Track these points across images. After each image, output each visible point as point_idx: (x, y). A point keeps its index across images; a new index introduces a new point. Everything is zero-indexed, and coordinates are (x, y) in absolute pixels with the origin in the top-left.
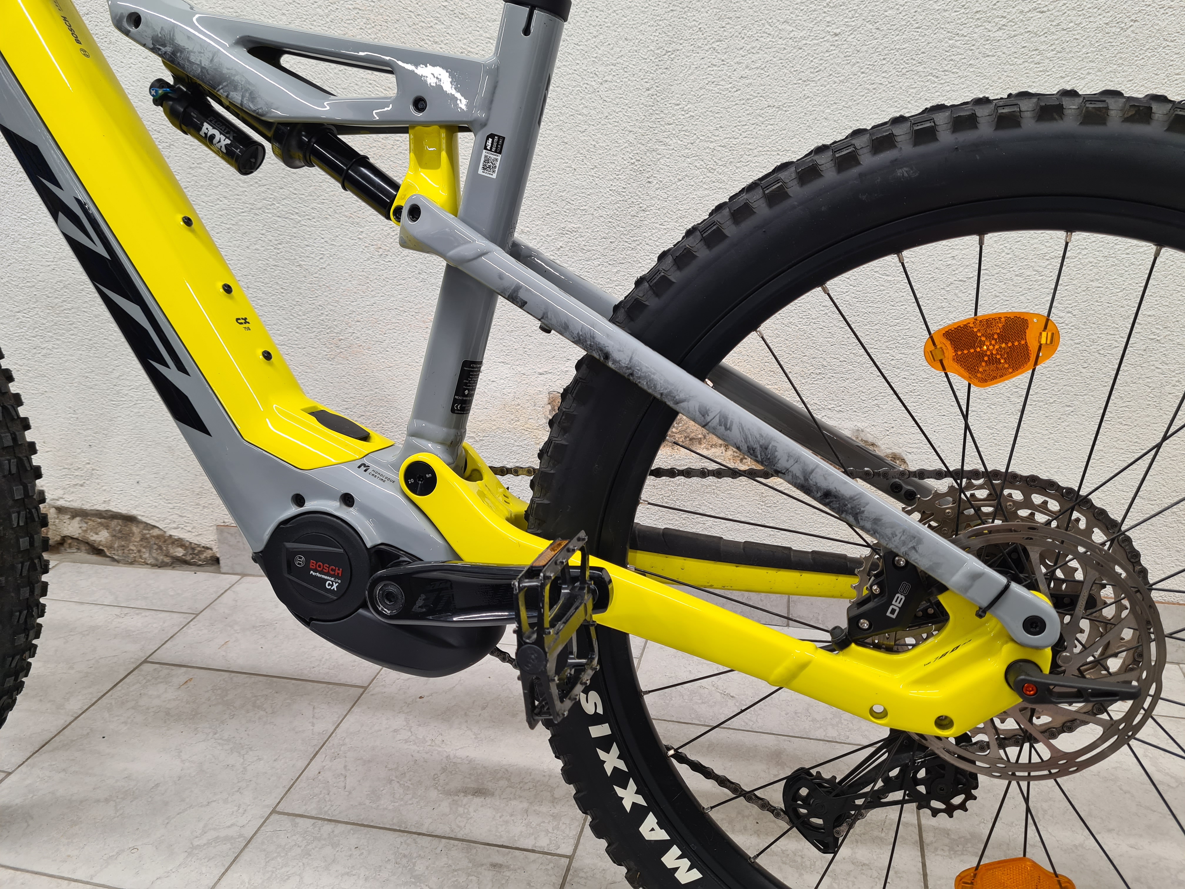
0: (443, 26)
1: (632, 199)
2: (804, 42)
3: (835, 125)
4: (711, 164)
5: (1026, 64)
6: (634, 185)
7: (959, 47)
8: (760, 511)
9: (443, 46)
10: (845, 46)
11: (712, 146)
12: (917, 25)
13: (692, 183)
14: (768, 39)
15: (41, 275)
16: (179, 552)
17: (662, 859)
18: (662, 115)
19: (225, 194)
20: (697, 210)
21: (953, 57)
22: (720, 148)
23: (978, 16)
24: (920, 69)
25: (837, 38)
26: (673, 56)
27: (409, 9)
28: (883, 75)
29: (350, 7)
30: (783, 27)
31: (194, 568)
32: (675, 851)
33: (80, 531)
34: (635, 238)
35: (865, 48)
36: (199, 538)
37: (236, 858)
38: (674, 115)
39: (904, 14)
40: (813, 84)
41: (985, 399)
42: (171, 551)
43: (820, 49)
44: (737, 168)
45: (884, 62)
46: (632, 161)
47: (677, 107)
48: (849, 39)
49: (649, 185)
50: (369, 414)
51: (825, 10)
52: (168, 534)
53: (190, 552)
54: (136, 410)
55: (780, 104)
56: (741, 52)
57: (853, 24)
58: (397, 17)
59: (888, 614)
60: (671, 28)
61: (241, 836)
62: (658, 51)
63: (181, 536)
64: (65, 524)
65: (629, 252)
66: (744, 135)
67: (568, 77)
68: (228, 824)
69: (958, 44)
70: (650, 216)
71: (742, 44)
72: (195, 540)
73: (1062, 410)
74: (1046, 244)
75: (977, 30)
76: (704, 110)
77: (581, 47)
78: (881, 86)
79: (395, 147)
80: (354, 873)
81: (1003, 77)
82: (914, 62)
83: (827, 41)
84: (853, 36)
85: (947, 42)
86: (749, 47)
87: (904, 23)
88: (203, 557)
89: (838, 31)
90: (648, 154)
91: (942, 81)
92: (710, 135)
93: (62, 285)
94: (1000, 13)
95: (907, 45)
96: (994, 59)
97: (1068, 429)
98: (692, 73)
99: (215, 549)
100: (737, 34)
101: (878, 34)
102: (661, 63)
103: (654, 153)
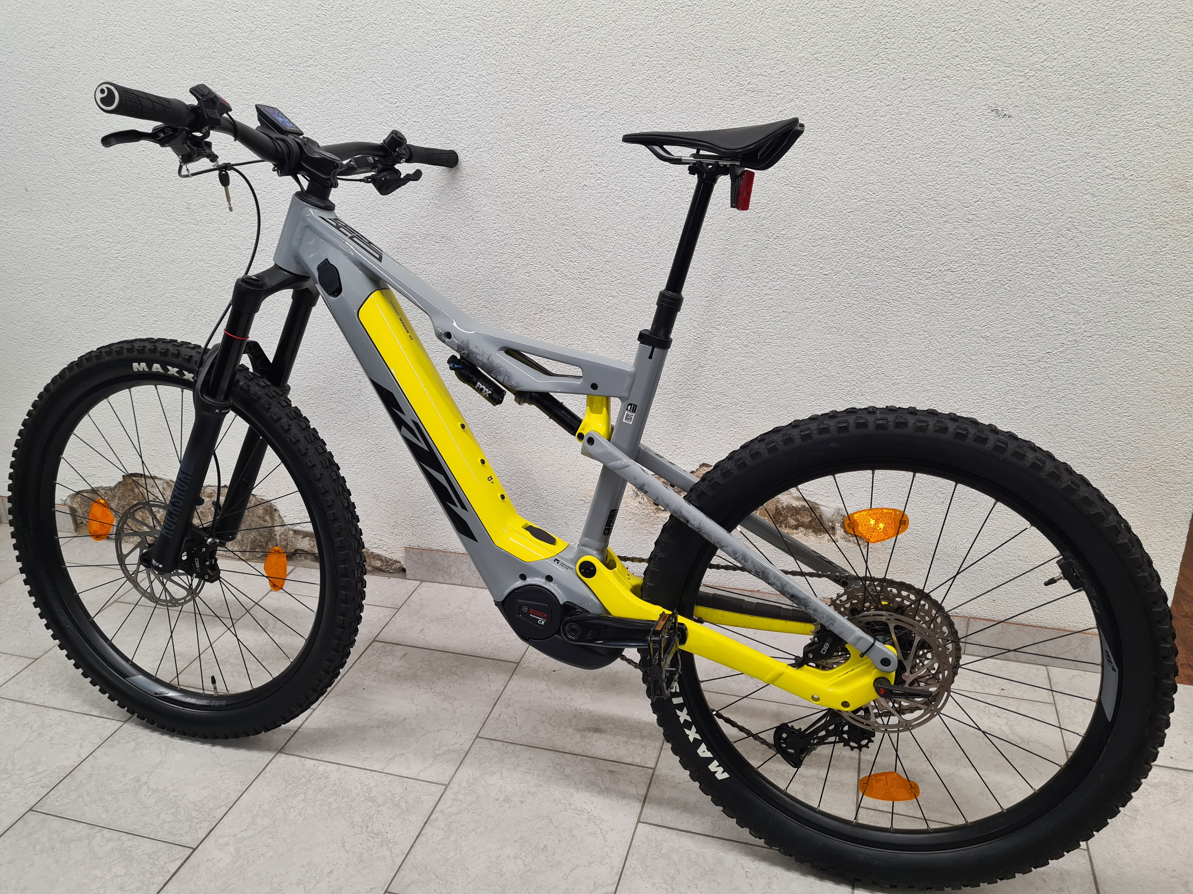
0: (577, 252)
1: (694, 360)
2: (806, 277)
3: (824, 325)
4: (746, 343)
5: (944, 300)
6: (696, 351)
7: (902, 287)
8: (774, 556)
9: (576, 263)
10: (831, 281)
11: (747, 332)
12: (876, 273)
13: (734, 353)
14: (784, 274)
15: (295, 381)
16: (378, 564)
17: (709, 767)
18: (715, 312)
19: (426, 340)
20: (736, 369)
21: (898, 293)
22: (752, 334)
23: (914, 271)
24: (878, 297)
25: (826, 277)
26: (723, 279)
27: (556, 241)
28: (856, 299)
29: (518, 237)
30: (793, 268)
31: (387, 574)
32: (716, 763)
33: (309, 547)
34: (696, 383)
35: (844, 283)
36: (392, 555)
37: (462, 762)
38: (723, 313)
39: (868, 266)
40: (811, 301)
41: (921, 494)
42: (373, 563)
43: (816, 282)
44: (763, 346)
45: (856, 292)
46: (695, 338)
47: (725, 308)
48: (834, 277)
49: (706, 352)
50: (513, 481)
51: (819, 260)
52: (370, 551)
53: (385, 563)
54: (354, 470)
55: (790, 311)
56: (766, 280)
57: (837, 269)
58: (547, 245)
59: (822, 652)
60: (722, 264)
61: (462, 750)
62: (714, 276)
63: (380, 553)
64: (299, 542)
65: (691, 391)
66: (768, 327)
67: (656, 287)
68: (453, 743)
69: (901, 285)
70: (706, 371)
71: (767, 276)
72: (389, 556)
73: (970, 503)
74: (958, 403)
75: (913, 278)
76: (742, 311)
77: (665, 271)
78: (854, 305)
79: (541, 320)
80: (531, 772)
81: (930, 306)
82: (875, 294)
83: (820, 278)
84: (836, 276)
85: (894, 284)
86: (771, 278)
87: (868, 271)
88: (393, 567)
89: (827, 273)
90: (706, 334)
91: (892, 306)
92: (746, 326)
93: (309, 388)
94: (927, 270)
95: (870, 284)
96: (923, 295)
97: (974, 515)
98: (735, 290)
99: (402, 563)
100: (764, 270)
101: (852, 276)
102: (716, 283)
103: (710, 334)
